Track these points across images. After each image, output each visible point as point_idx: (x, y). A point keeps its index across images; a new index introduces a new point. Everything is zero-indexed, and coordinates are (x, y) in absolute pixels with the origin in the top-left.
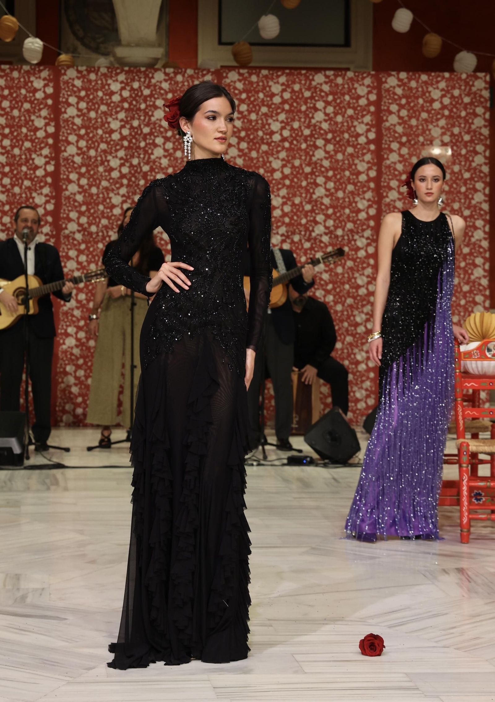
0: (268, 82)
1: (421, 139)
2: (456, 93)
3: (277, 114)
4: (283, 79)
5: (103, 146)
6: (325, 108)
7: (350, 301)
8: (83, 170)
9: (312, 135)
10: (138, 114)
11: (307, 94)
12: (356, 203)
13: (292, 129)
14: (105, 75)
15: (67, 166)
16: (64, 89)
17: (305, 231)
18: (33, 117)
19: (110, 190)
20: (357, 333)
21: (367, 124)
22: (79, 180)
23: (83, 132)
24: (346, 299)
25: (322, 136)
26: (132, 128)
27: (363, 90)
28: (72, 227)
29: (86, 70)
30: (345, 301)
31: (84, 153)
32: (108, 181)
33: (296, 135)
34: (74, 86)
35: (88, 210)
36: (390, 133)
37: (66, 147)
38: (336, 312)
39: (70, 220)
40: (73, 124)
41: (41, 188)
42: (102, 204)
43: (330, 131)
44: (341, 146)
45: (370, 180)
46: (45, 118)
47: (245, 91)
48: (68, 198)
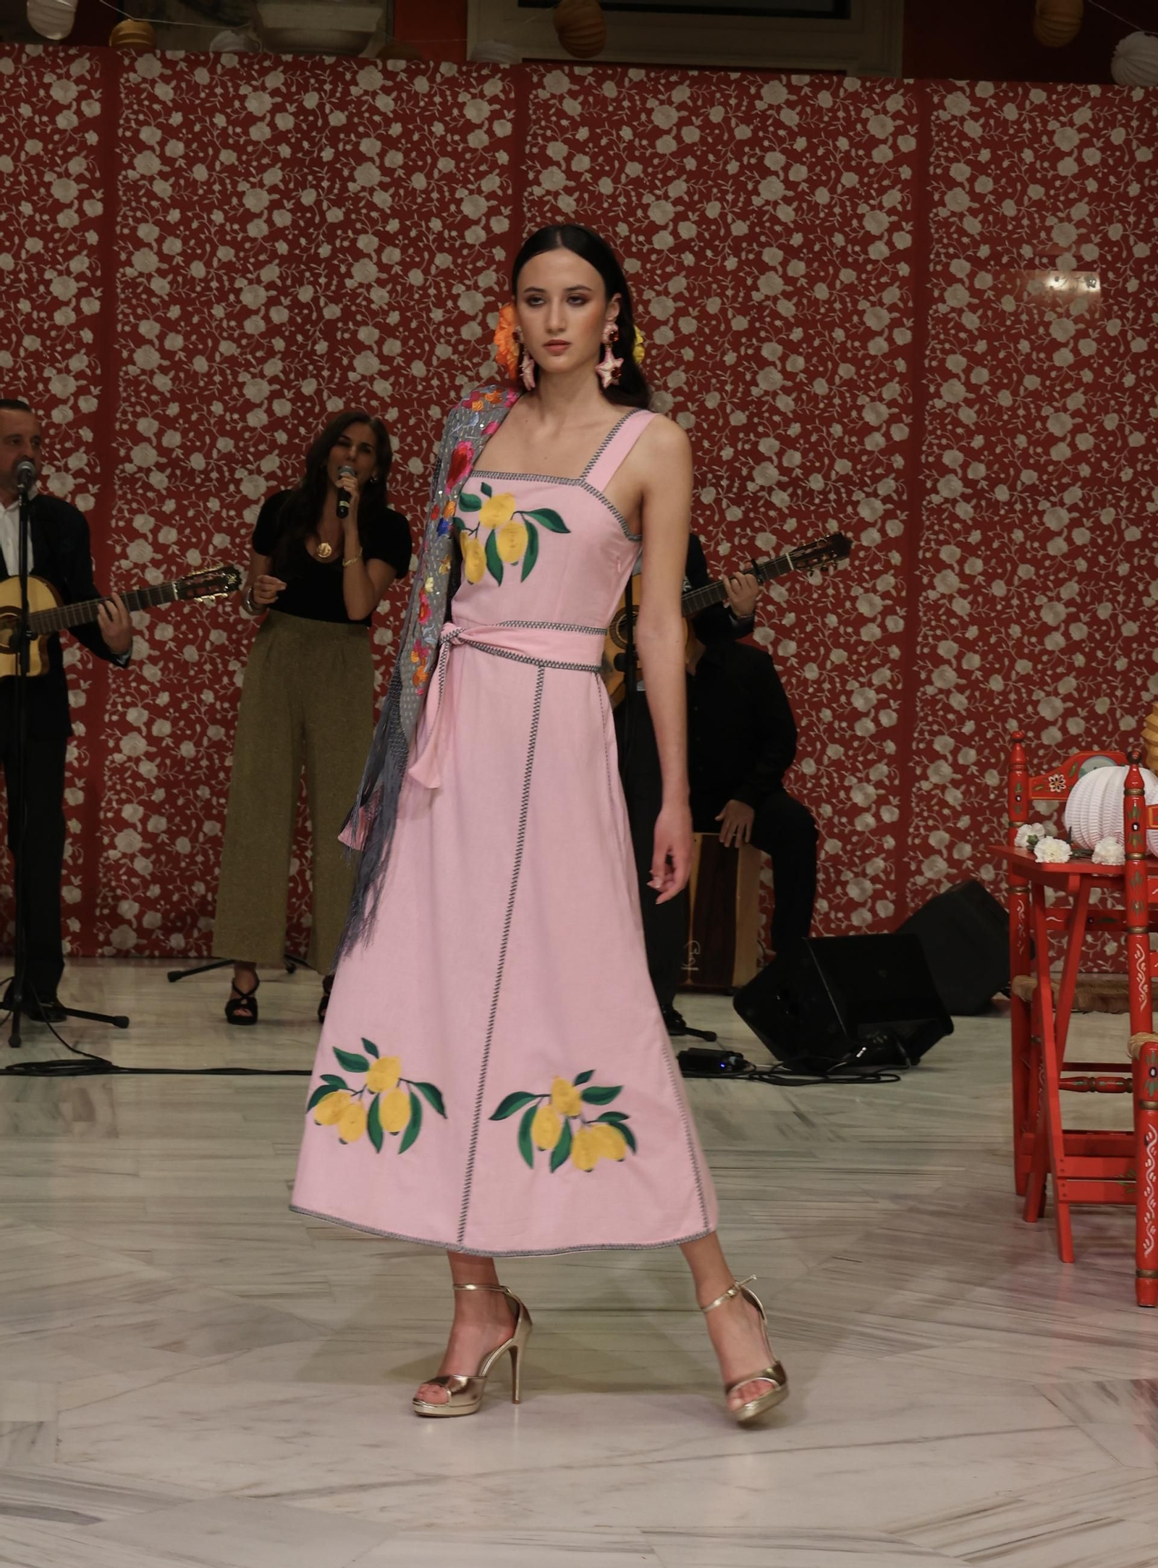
0: (644, 100)
1: (1027, 251)
2: (1118, 136)
3: (667, 181)
4: (682, 94)
5: (225, 253)
6: (786, 168)
7: (838, 656)
8: (175, 312)
9: (751, 237)
10: (313, 173)
11: (743, 132)
12: (860, 409)
13: (703, 220)
14: (233, 73)
15: (134, 301)
16: (130, 106)
17: (731, 479)
18: (48, 177)
19: (240, 365)
20: (855, 737)
21: (891, 212)
22: (161, 337)
23: (174, 215)
24: (828, 651)
25: (779, 237)
26: (299, 208)
27: (883, 126)
28: (144, 455)
29: (186, 59)
30: (827, 656)
31: (175, 270)
32: (237, 341)
33: (713, 234)
34: (154, 98)
35: (185, 413)
36: (949, 236)
37: (130, 254)
38: (804, 683)
39: (138, 438)
40: (151, 195)
41: (67, 355)
42: (220, 399)
43: (799, 227)
44: (824, 266)
45: (895, 351)
46: (80, 179)
47: (585, 121)
48: (135, 382)
